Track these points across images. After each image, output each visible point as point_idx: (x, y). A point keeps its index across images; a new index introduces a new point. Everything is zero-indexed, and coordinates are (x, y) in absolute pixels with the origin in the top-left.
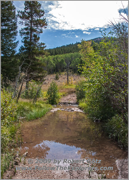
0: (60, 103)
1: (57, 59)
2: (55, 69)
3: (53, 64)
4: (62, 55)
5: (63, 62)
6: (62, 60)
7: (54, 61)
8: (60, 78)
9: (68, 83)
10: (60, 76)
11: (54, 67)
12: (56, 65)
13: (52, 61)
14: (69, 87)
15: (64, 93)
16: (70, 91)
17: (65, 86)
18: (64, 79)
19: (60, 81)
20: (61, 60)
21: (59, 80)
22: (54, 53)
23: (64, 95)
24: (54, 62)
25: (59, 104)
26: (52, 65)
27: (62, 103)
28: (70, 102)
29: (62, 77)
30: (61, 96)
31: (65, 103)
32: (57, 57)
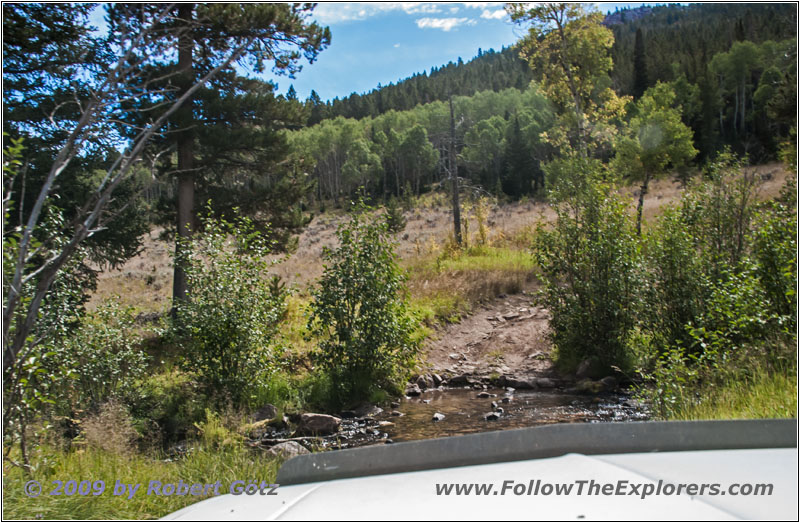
0: (423, 385)
1: (387, 131)
2: (381, 183)
3: (369, 156)
4: (410, 113)
5: (421, 141)
6: (416, 135)
7: (376, 141)
8: (410, 224)
9: (459, 239)
10: (408, 215)
11: (375, 173)
12: (385, 162)
13: (365, 145)
14: (466, 262)
15: (445, 302)
16: (484, 287)
17: (444, 258)
18: (434, 226)
19: (411, 238)
20: (411, 133)
21: (406, 232)
22: (372, 107)
23: (444, 319)
24: (373, 150)
25: (414, 395)
26: (363, 160)
27: (437, 383)
28: (503, 370)
29: (419, 217)
30: (426, 322)
31: (458, 383)
32: (388, 121)
